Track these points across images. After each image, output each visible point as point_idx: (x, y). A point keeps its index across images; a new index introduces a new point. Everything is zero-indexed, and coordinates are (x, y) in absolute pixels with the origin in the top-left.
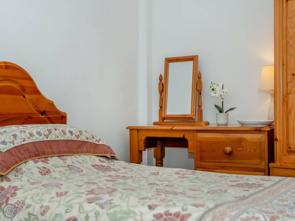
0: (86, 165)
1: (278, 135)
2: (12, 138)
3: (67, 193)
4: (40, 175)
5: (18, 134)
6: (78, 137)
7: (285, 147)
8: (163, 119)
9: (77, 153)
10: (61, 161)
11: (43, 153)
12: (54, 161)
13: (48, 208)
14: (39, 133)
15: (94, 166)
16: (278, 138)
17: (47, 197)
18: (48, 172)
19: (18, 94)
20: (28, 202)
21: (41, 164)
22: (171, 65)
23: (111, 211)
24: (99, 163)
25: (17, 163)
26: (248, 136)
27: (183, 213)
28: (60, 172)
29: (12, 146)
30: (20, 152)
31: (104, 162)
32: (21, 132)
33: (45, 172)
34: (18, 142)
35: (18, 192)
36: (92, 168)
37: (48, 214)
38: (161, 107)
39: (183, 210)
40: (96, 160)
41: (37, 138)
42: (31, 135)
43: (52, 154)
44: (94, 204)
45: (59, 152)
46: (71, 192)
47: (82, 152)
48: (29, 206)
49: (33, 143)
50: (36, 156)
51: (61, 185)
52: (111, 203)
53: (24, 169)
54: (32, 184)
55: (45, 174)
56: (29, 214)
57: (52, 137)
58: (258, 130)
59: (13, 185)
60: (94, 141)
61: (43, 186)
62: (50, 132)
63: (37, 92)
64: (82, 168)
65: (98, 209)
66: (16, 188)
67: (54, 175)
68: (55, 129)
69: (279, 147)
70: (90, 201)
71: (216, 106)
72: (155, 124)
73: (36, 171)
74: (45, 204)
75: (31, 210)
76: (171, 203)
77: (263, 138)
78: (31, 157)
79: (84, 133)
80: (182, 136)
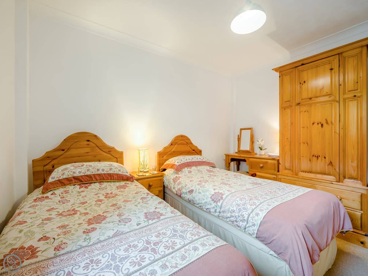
0: (204, 170)
1: (281, 162)
2: (180, 161)
3: (193, 180)
4: (188, 173)
5: (182, 159)
6: (202, 160)
7: (284, 167)
8: (239, 151)
9: (202, 165)
10: (196, 168)
11: (190, 165)
12: (194, 168)
13: (187, 185)
14: (189, 159)
15: (207, 170)
16: (281, 163)
17: (187, 181)
18: (191, 172)
19: (185, 144)
20: (182, 182)
21: (189, 169)
22: (242, 131)
23: (203, 189)
24: (209, 169)
25: (181, 169)
26: (269, 161)
27: (223, 193)
28: (194, 172)
29: (180, 163)
30: (183, 165)
31: (211, 168)
32: (183, 159)
33: (190, 172)
34: (182, 162)
35: (180, 178)
36: (206, 171)
37: (186, 187)
38: (238, 147)
39: (224, 192)
40: (208, 168)
41: (188, 161)
42: (186, 160)
43: (193, 165)
44: (199, 186)
45: (196, 165)
46: (194, 181)
47: (204, 165)
48: (182, 184)
49: (187, 162)
50: (188, 166)
51: (193, 177)
52: (204, 186)
53: (184, 171)
54: (185, 176)
55: (190, 173)
56: (182, 186)
57: (194, 160)
58: (274, 159)
59: (179, 176)
60: (208, 161)
61: (188, 177)
62: (193, 158)
63: (192, 144)
64: (203, 171)
65: (200, 188)
66: (180, 177)
67: (192, 173)
68: (195, 158)
69: (281, 166)
70: (198, 185)
71: (259, 147)
72: (236, 153)
73: (187, 172)
74: (186, 183)
75: (182, 185)
76: (221, 189)
77: (276, 162)
78: (186, 167)
79: (205, 159)
80: (244, 159)
